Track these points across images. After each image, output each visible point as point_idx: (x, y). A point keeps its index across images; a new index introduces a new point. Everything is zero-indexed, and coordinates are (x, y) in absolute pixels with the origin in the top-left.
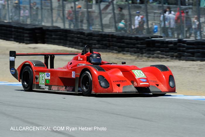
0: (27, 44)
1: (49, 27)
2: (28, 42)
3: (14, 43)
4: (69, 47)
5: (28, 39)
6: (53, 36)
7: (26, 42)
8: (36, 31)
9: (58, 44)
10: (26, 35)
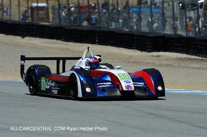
0: (149, 52)
1: (171, 35)
2: (151, 50)
3: (136, 51)
4: (192, 55)
5: (150, 47)
6: (176, 44)
7: (148, 50)
8: (158, 39)
9: (181, 52)
10: (149, 43)
